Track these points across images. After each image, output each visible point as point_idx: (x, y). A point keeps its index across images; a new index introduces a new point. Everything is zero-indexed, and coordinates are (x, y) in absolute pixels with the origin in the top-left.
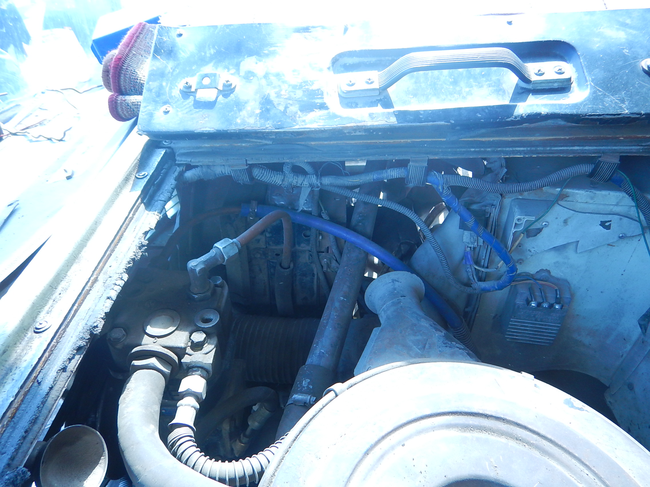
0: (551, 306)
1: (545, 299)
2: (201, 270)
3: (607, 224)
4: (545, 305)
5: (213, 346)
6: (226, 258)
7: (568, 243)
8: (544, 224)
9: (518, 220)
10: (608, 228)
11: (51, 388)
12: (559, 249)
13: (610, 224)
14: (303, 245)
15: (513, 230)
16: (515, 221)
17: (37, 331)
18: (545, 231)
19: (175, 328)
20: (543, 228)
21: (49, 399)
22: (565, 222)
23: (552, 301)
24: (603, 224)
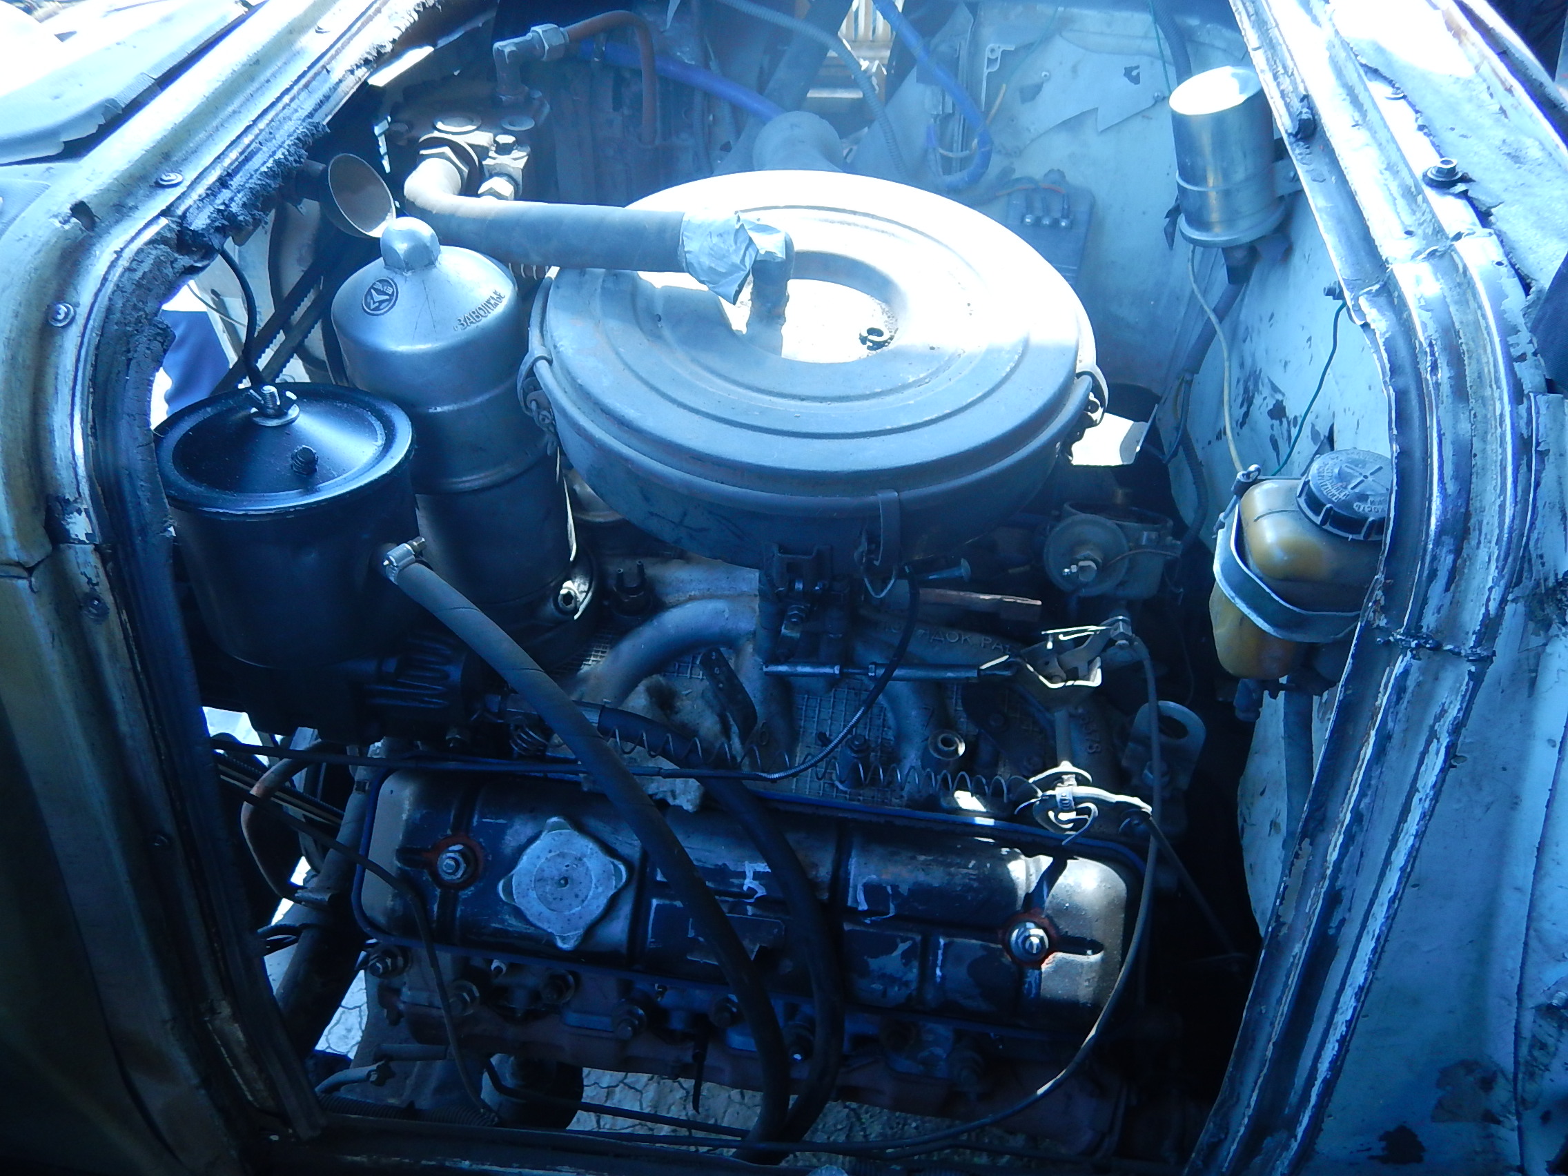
0: (1056, 223)
1: (1047, 210)
2: (511, 53)
3: (1134, 73)
4: (1046, 222)
5: (525, 154)
6: (547, 47)
7: (1083, 114)
8: (1044, 74)
9: (992, 51)
10: (1136, 80)
11: (340, 81)
12: (1072, 125)
13: (1138, 74)
14: (684, 136)
15: (986, 71)
16: (987, 54)
17: (319, 31)
18: (1047, 89)
19: (474, 127)
20: (1042, 83)
21: (339, 90)
22: (1074, 70)
23: (1057, 215)
24: (1128, 72)
